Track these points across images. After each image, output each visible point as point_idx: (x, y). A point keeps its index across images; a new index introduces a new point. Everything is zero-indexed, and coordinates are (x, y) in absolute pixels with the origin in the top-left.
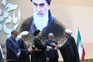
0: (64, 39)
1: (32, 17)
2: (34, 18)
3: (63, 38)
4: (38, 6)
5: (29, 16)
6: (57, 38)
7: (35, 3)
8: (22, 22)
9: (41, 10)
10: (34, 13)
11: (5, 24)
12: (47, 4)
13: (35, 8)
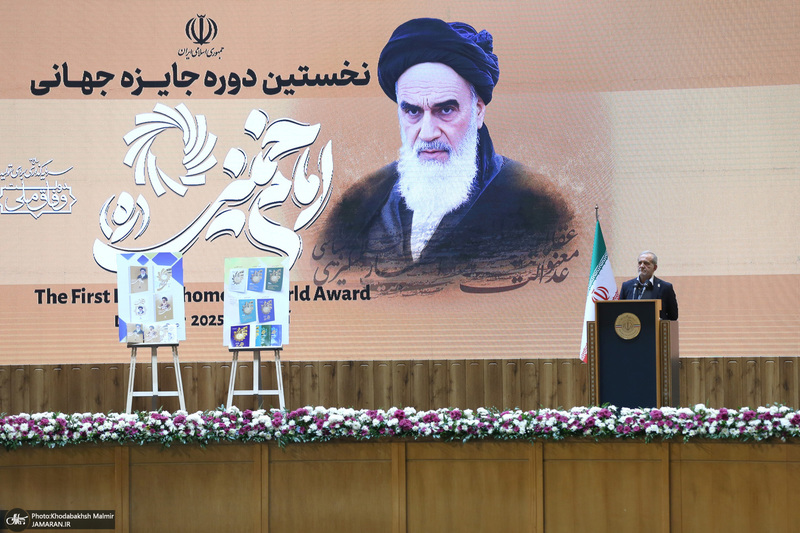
0: (556, 256)
1: (394, 167)
2: (400, 169)
3: (552, 253)
4: (427, 115)
5: (375, 167)
6: (515, 253)
7: (411, 102)
8: (339, 194)
9: (438, 133)
10: (402, 150)
11: (256, 207)
12: (475, 101)
13: (407, 128)
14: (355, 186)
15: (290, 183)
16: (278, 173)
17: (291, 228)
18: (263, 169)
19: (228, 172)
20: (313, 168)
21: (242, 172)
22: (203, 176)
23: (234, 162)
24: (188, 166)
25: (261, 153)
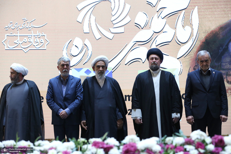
8: (203, 37)
11: (154, 45)
14: (212, 32)
15: (174, 31)
16: (167, 26)
17: (175, 57)
18: (158, 24)
19: (137, 25)
20: (188, 22)
21: (146, 25)
22: (123, 28)
23: (141, 19)
24: (114, 22)
25: (156, 14)
